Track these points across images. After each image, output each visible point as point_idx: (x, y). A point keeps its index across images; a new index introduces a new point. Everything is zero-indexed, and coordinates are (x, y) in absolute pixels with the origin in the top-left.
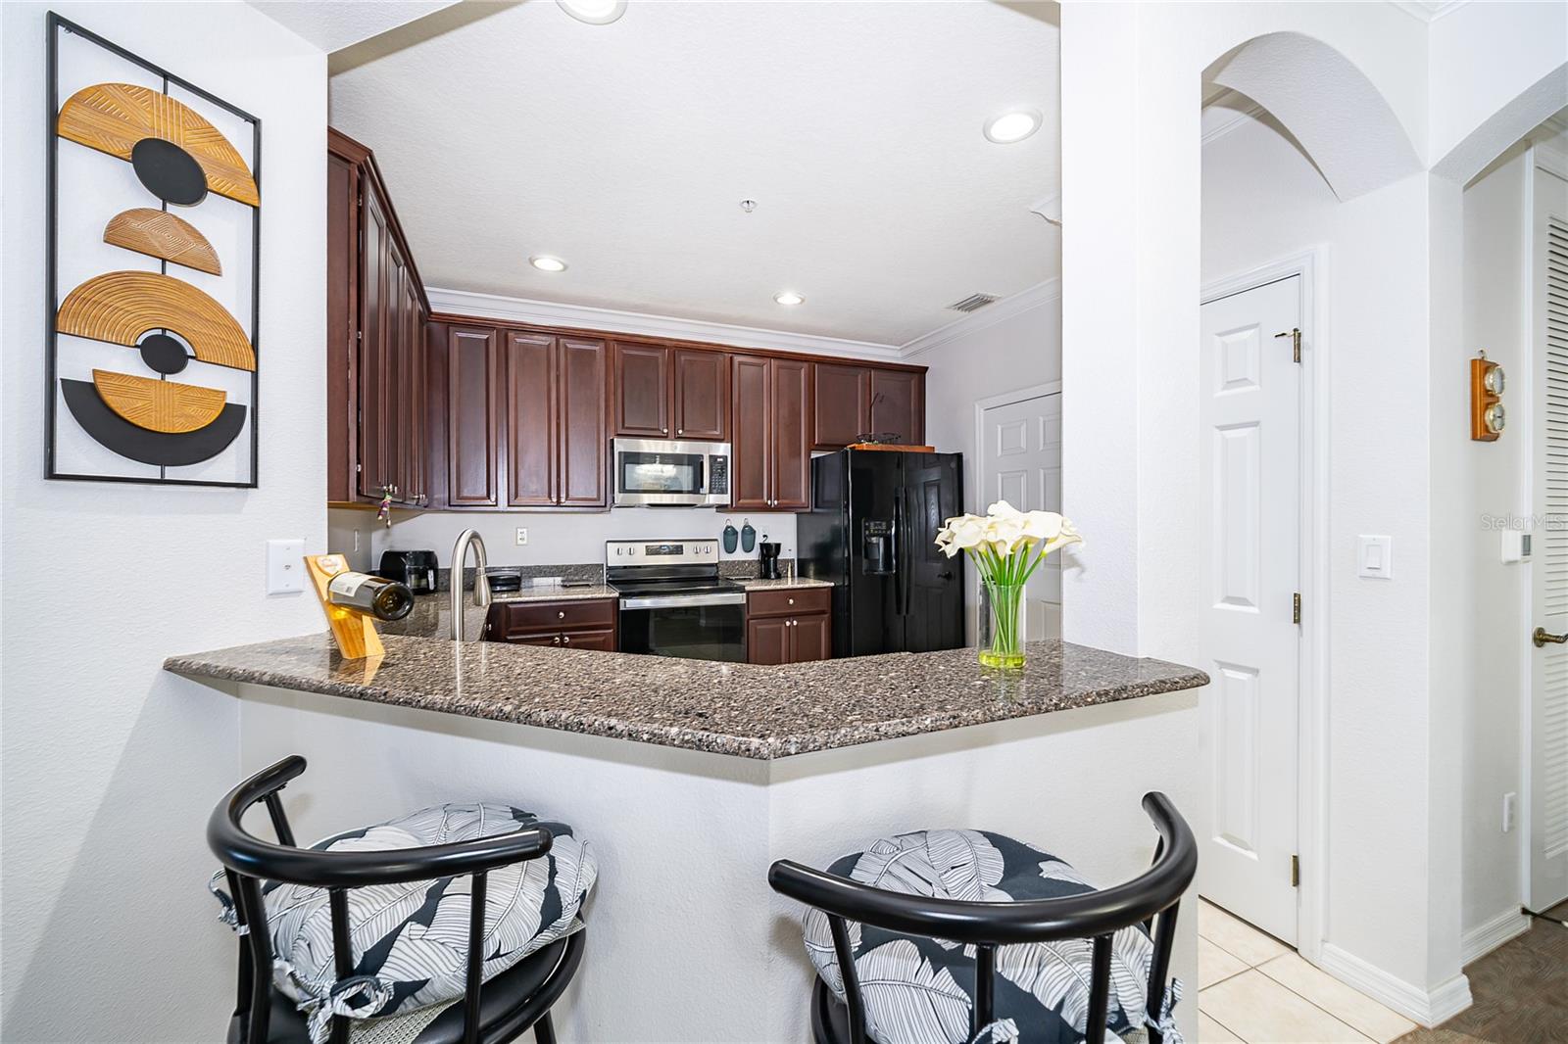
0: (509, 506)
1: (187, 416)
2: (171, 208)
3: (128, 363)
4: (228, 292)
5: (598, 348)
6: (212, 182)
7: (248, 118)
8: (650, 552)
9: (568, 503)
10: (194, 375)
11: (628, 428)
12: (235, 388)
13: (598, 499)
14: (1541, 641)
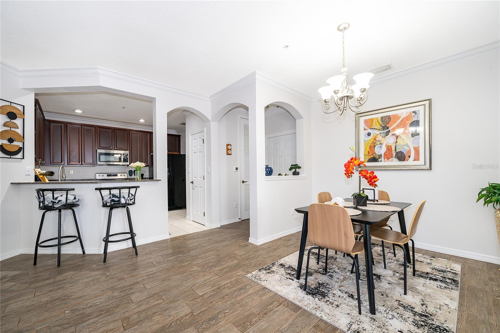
0: (68, 164)
1: (14, 149)
2: (12, 121)
3: (5, 142)
4: (19, 131)
5: (93, 128)
6: (18, 116)
7: (22, 105)
8: (108, 175)
9: (84, 164)
10: (15, 143)
11: (101, 147)
12: (21, 145)
13: (93, 163)
14: (243, 182)
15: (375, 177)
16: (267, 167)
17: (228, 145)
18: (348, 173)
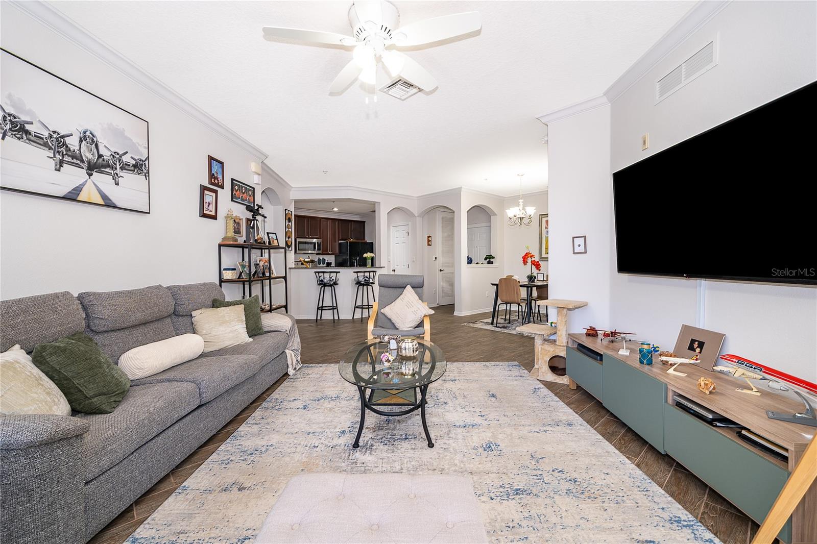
14: (441, 270)
15: (539, 265)
16: (468, 258)
17: (429, 237)
18: (525, 262)
